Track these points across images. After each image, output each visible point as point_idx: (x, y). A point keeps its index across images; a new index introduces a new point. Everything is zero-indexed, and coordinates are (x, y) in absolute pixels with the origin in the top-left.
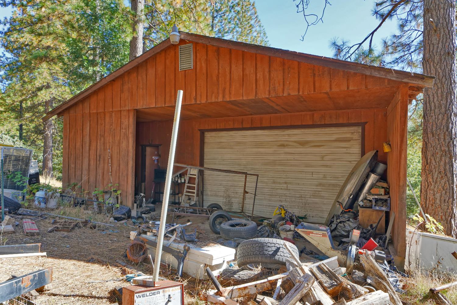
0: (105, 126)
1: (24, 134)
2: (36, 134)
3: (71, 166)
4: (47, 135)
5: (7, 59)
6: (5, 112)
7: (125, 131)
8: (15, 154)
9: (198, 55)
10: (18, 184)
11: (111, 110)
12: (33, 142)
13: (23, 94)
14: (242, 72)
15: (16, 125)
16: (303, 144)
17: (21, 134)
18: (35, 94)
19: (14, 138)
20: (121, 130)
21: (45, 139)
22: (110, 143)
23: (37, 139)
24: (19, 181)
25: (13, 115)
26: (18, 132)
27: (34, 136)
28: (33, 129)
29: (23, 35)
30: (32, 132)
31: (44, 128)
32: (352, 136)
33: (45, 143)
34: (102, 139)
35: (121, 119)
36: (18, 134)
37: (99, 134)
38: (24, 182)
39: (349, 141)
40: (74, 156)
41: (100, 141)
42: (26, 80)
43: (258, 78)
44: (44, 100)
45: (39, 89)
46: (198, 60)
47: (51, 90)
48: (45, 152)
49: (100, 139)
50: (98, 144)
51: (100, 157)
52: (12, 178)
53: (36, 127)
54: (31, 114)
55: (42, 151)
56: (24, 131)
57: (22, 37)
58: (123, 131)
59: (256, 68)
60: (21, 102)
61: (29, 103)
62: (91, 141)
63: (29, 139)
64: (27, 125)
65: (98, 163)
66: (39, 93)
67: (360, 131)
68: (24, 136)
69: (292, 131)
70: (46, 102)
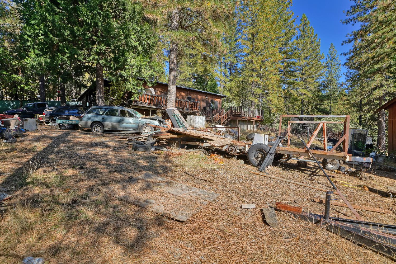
1: (363, 122)
2: (372, 121)
4: (381, 121)
5: (350, 73)
6: (349, 108)
8: (358, 132)
10: (360, 148)
12: (370, 127)
13: (362, 95)
15: (357, 115)
17: (360, 122)
18: (370, 94)
19: (356, 125)
21: (379, 124)
23: (373, 124)
24: (361, 147)
25: (355, 109)
26: (359, 120)
27: (370, 123)
28: (370, 118)
29: (362, 56)
30: (369, 120)
31: (379, 116)
33: (379, 127)
36: (358, 122)
38: (363, 147)
42: (364, 85)
44: (378, 97)
45: (375, 89)
47: (384, 88)
48: (379, 134)
52: (357, 145)
53: (372, 116)
54: (368, 107)
55: (377, 133)
56: (363, 119)
57: (361, 58)
60: (361, 101)
61: (366, 101)
63: (367, 124)
64: (365, 115)
66: (374, 93)
68: (363, 123)
70: (380, 97)
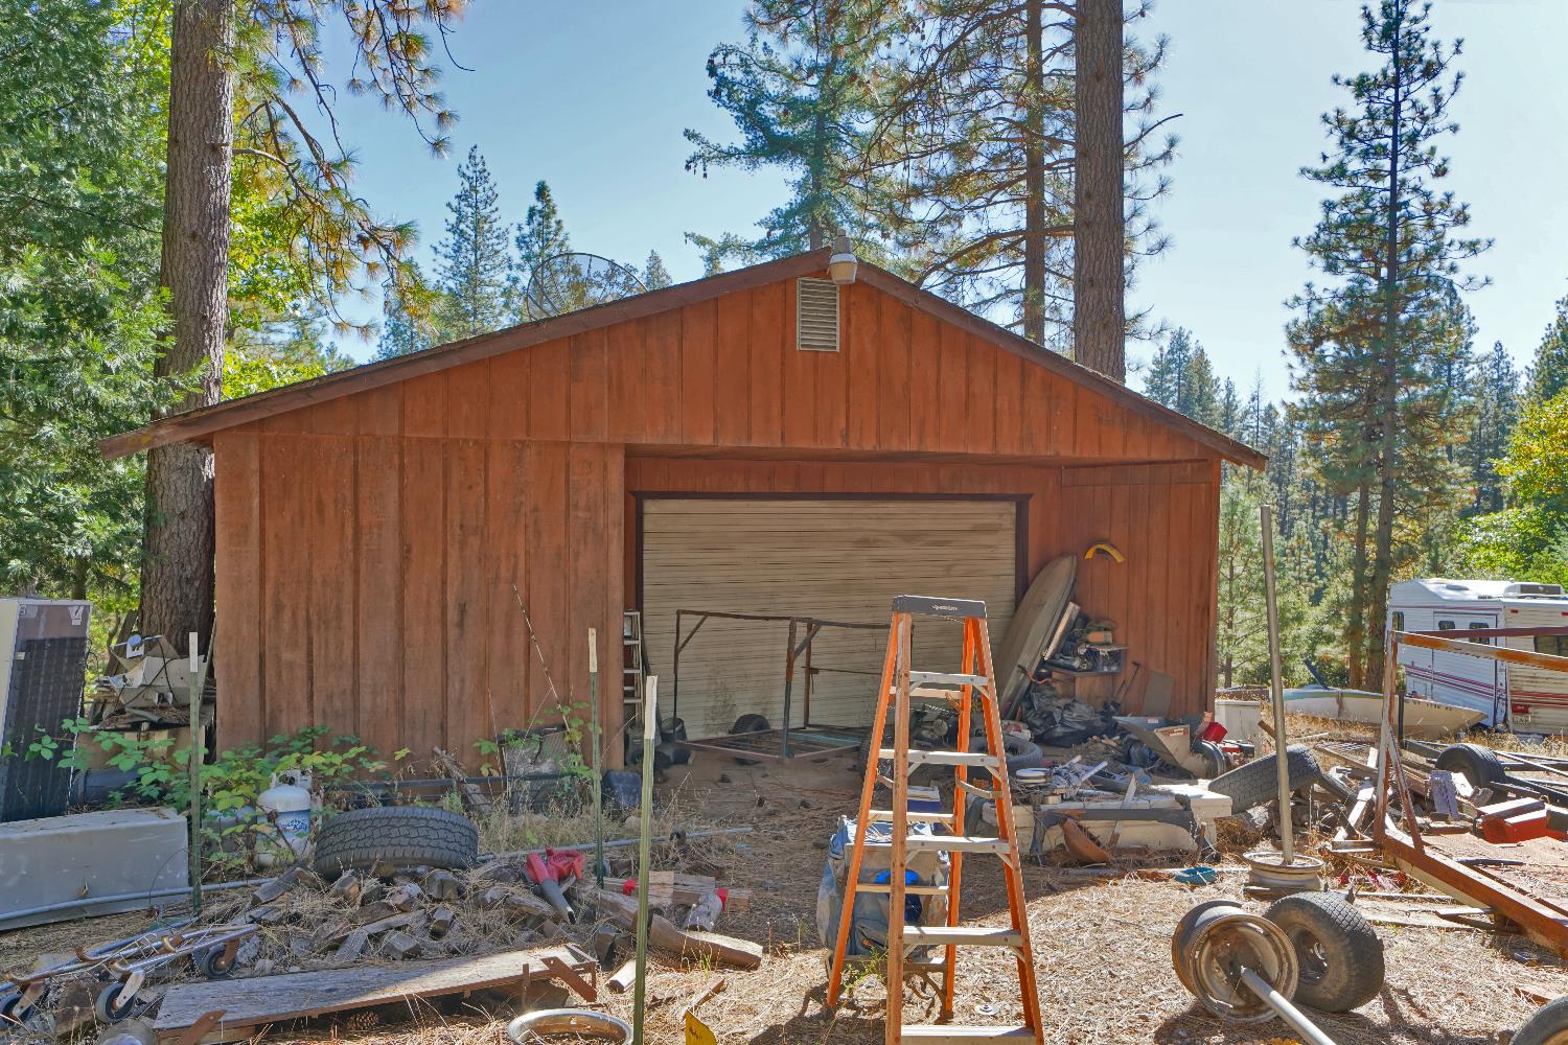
0: (486, 493)
3: (278, 657)
7: (588, 515)
9: (853, 317)
11: (522, 436)
14: (963, 387)
16: (910, 537)
20: (572, 513)
22: (516, 556)
32: (998, 522)
34: (474, 542)
35: (567, 473)
37: (457, 523)
39: (996, 531)
40: (302, 614)
41: (462, 549)
43: (998, 406)
46: (852, 331)
49: (463, 544)
50: (453, 561)
51: (462, 610)
58: (581, 514)
59: (995, 383)
62: (409, 551)
65: (453, 632)
67: (1014, 510)
69: (880, 505)
